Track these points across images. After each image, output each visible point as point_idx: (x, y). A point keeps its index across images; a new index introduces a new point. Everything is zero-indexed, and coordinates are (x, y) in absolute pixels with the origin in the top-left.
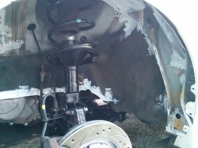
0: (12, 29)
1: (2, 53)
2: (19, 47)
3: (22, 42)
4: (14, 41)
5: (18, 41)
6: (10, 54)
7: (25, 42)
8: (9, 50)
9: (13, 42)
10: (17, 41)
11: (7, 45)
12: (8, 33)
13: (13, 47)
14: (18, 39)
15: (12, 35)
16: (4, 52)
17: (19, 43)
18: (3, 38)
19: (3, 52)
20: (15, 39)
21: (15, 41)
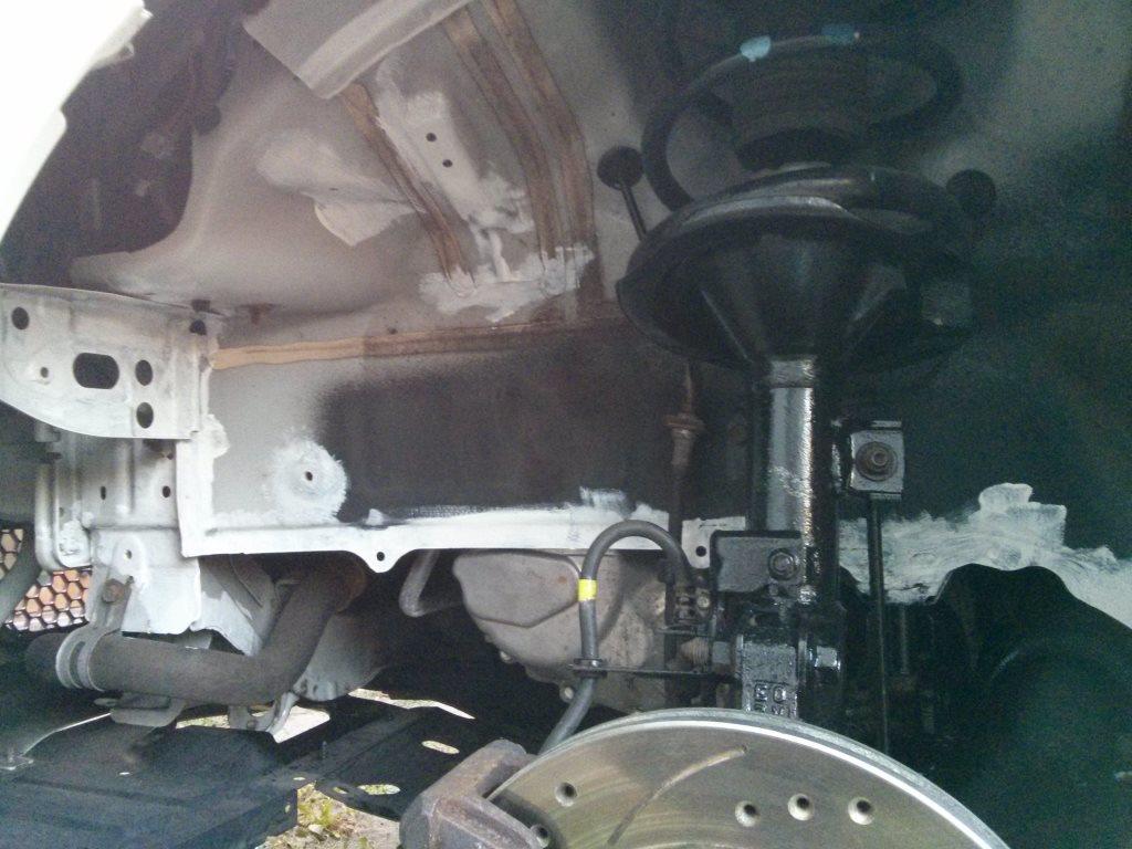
0: (529, 193)
1: (506, 319)
2: (572, 283)
3: (582, 257)
4: (544, 253)
5: (566, 253)
6: (538, 320)
7: (597, 253)
8: (532, 303)
9: (541, 258)
10: (559, 249)
11: (518, 277)
12: (512, 215)
13: (547, 284)
14: (560, 244)
15: (532, 223)
16: (512, 312)
17: (571, 262)
18: (497, 243)
19: (507, 315)
20: (547, 241)
21: (552, 255)
